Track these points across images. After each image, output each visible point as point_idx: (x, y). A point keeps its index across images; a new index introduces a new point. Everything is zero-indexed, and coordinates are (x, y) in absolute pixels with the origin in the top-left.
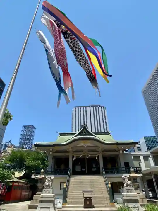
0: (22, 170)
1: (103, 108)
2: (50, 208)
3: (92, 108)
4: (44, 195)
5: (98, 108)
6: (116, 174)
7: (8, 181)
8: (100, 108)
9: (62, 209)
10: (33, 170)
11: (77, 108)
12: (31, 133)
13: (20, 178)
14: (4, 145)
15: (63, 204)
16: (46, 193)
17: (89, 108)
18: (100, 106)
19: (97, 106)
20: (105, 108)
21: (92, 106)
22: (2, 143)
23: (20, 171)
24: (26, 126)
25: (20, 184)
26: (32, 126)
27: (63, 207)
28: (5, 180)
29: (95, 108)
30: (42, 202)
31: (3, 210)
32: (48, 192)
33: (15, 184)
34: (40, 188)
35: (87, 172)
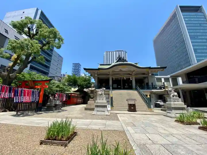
0: (76, 87)
1: (125, 52)
2: (104, 111)
3: (117, 52)
4: (99, 101)
5: (122, 52)
6: (146, 89)
7: (68, 92)
8: (123, 52)
9: (111, 111)
10: (85, 86)
11: (107, 52)
12: (79, 68)
13: (75, 91)
14: (63, 75)
15: (111, 108)
16: (100, 100)
17: (115, 52)
18: (123, 51)
19: (121, 51)
20: (127, 52)
21: (117, 51)
22: (61, 74)
23: (75, 88)
24: (75, 64)
25: (76, 95)
26: (79, 63)
27: (111, 110)
28: (66, 92)
29: (119, 52)
30: (97, 106)
31: (66, 111)
32: (101, 99)
33: (73, 94)
34: (92, 96)
35: (122, 88)
